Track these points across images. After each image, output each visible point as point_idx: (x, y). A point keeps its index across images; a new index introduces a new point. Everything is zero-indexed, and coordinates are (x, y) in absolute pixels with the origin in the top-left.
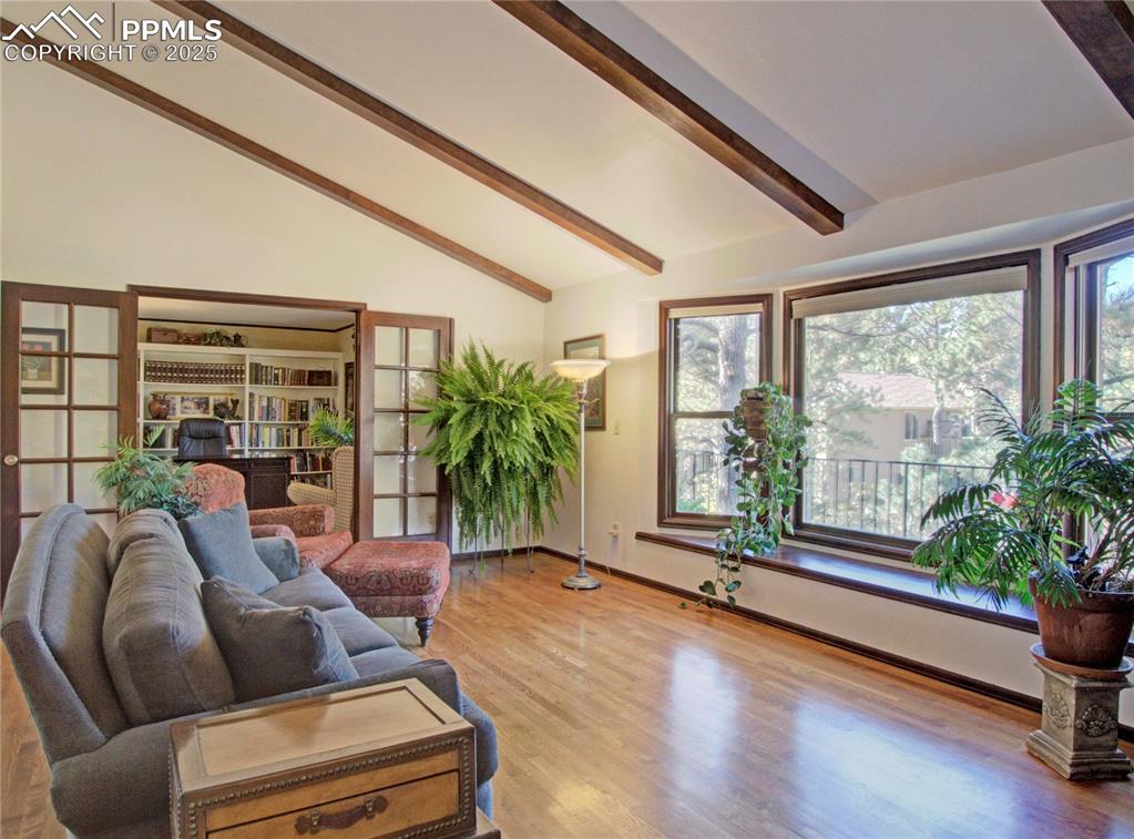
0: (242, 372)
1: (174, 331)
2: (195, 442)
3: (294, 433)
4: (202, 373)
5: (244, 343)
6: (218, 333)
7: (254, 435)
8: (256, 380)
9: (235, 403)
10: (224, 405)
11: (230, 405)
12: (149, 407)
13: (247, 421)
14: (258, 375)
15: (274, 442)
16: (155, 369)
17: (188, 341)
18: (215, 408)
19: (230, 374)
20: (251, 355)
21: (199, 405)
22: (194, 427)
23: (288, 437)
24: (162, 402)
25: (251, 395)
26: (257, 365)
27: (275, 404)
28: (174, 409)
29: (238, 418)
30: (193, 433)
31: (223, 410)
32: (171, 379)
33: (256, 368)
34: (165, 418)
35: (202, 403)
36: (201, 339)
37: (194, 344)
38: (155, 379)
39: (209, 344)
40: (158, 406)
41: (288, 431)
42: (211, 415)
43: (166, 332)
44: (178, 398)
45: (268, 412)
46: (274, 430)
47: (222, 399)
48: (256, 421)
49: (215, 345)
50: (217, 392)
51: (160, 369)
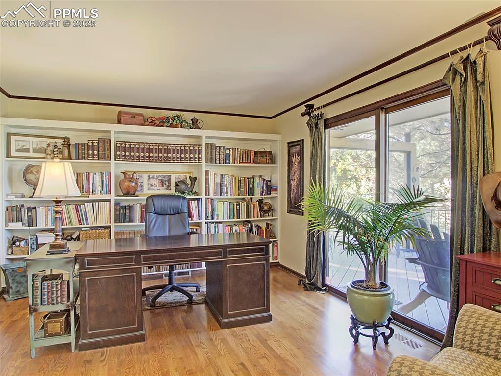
0: (200, 152)
1: (141, 115)
2: (160, 218)
3: (243, 206)
4: (165, 153)
5: (200, 125)
6: (178, 116)
7: (210, 210)
8: (211, 160)
9: (194, 180)
10: (183, 182)
11: (189, 182)
12: (119, 185)
13: (204, 197)
14: (214, 153)
15: (226, 216)
16: (124, 149)
17: (153, 124)
18: (177, 185)
19: (188, 153)
20: (206, 135)
21: (162, 183)
22: (158, 203)
23: (238, 211)
24: (131, 179)
25: (207, 173)
26: (211, 145)
27: (228, 180)
28: (142, 186)
29: (196, 193)
30: (159, 210)
31: (183, 187)
32: (139, 159)
33: (210, 147)
34: (134, 195)
35: (165, 181)
36: (163, 122)
37: (158, 126)
38: (125, 158)
39: (171, 126)
40: (127, 183)
41: (238, 204)
42: (173, 191)
43: (134, 116)
44: (145, 176)
45: (222, 188)
46: (226, 204)
47: (182, 177)
48: (211, 196)
49: (176, 126)
50: (177, 170)
51: (129, 149)
